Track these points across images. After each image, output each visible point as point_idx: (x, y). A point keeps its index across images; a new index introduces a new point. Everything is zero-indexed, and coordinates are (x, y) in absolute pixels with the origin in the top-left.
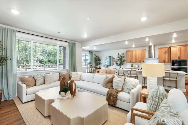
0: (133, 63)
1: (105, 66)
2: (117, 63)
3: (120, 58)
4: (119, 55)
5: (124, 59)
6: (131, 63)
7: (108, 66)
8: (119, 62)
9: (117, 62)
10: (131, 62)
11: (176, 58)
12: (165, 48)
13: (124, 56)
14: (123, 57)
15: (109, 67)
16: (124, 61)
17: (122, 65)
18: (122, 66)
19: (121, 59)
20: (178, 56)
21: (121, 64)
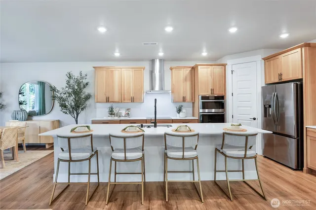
0: (114, 105)
1: (20, 115)
2: (63, 106)
3: (73, 89)
4: (70, 77)
5: (86, 91)
6: (109, 105)
7: (30, 116)
8: (71, 101)
9: (64, 100)
10: (108, 100)
11: (208, 92)
12: (185, 67)
13: (87, 84)
14: (84, 87)
15: (35, 118)
16: (88, 97)
17: (82, 109)
18: (82, 115)
19: (77, 93)
20: (210, 87)
21: (79, 107)
